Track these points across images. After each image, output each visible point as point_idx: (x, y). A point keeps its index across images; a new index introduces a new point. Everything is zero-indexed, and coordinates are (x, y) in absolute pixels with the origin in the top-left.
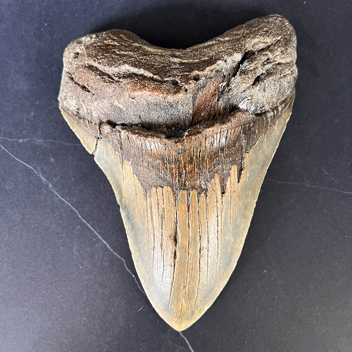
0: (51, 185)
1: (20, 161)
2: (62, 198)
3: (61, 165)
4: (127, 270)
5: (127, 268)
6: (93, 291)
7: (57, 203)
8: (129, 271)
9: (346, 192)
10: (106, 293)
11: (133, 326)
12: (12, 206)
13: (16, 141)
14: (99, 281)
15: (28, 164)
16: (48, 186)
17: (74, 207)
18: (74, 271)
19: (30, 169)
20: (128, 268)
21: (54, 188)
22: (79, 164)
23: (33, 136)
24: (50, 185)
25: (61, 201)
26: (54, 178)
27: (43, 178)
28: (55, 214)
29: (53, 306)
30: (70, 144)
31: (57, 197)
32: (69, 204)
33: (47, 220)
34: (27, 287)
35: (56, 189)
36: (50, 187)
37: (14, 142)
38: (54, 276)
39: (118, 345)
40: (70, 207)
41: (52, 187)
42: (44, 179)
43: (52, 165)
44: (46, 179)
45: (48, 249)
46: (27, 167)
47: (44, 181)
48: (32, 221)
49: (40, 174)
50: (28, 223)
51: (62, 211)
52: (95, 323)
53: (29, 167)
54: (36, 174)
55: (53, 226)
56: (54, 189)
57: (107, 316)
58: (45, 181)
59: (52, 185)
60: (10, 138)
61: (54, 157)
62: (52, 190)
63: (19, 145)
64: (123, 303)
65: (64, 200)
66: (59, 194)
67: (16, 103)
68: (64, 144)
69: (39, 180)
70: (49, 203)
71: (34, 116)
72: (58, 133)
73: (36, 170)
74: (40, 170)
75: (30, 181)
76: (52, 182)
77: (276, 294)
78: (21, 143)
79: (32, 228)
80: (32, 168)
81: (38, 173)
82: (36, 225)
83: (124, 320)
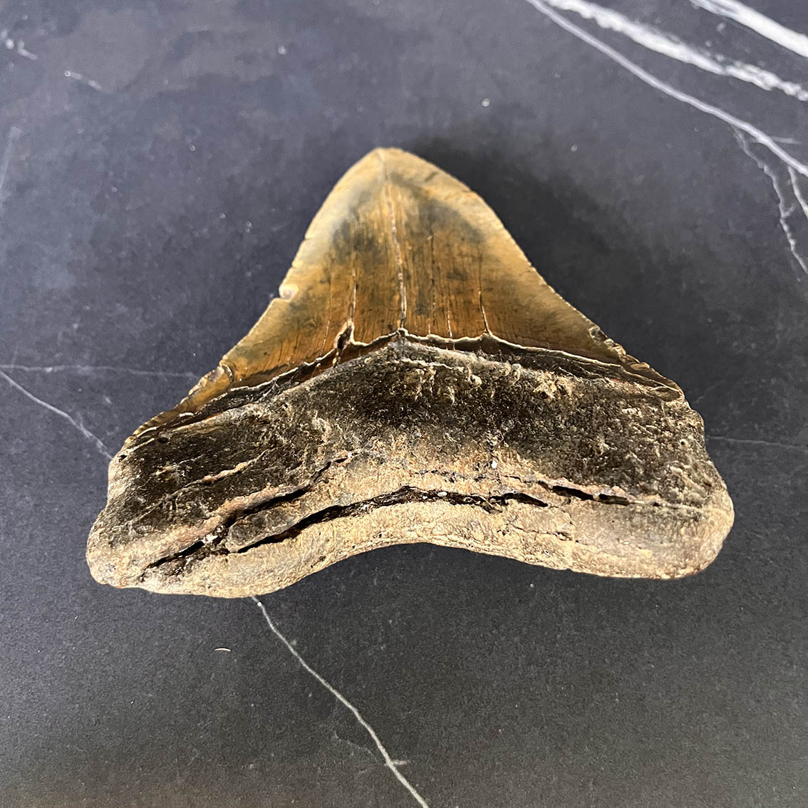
0: (102, 444)
1: (44, 404)
3: (124, 407)
6: (173, 639)
10: (200, 641)
11: (255, 706)
12: (19, 483)
13: (39, 372)
15: (59, 409)
16: (95, 446)
18: (135, 601)
19: (62, 417)
21: (106, 447)
22: (160, 406)
23: (74, 361)
24: (100, 444)
26: (109, 431)
27: (85, 431)
29: (86, 671)
30: (145, 373)
34: (32, 635)
36: (99, 447)
37: (35, 372)
38: (93, 611)
39: (223, 747)
41: (103, 447)
42: (87, 434)
43: (106, 408)
44: (92, 433)
46: (55, 414)
47: (88, 436)
48: (57, 509)
49: (82, 426)
50: (47, 513)
52: (174, 704)
53: (59, 415)
54: (71, 425)
56: (107, 451)
57: (201, 687)
58: (91, 437)
59: (104, 443)
60: (29, 367)
61: (111, 395)
62: (103, 451)
63: (45, 377)
64: (235, 660)
67: (46, 309)
68: (133, 372)
69: (78, 434)
71: (79, 330)
72: (123, 356)
73: (74, 419)
74: (81, 418)
75: (59, 437)
76: (103, 439)
77: (559, 630)
78: (49, 373)
79: (56, 522)
80: (65, 415)
81: (78, 424)
82: (63, 517)
83: (236, 694)
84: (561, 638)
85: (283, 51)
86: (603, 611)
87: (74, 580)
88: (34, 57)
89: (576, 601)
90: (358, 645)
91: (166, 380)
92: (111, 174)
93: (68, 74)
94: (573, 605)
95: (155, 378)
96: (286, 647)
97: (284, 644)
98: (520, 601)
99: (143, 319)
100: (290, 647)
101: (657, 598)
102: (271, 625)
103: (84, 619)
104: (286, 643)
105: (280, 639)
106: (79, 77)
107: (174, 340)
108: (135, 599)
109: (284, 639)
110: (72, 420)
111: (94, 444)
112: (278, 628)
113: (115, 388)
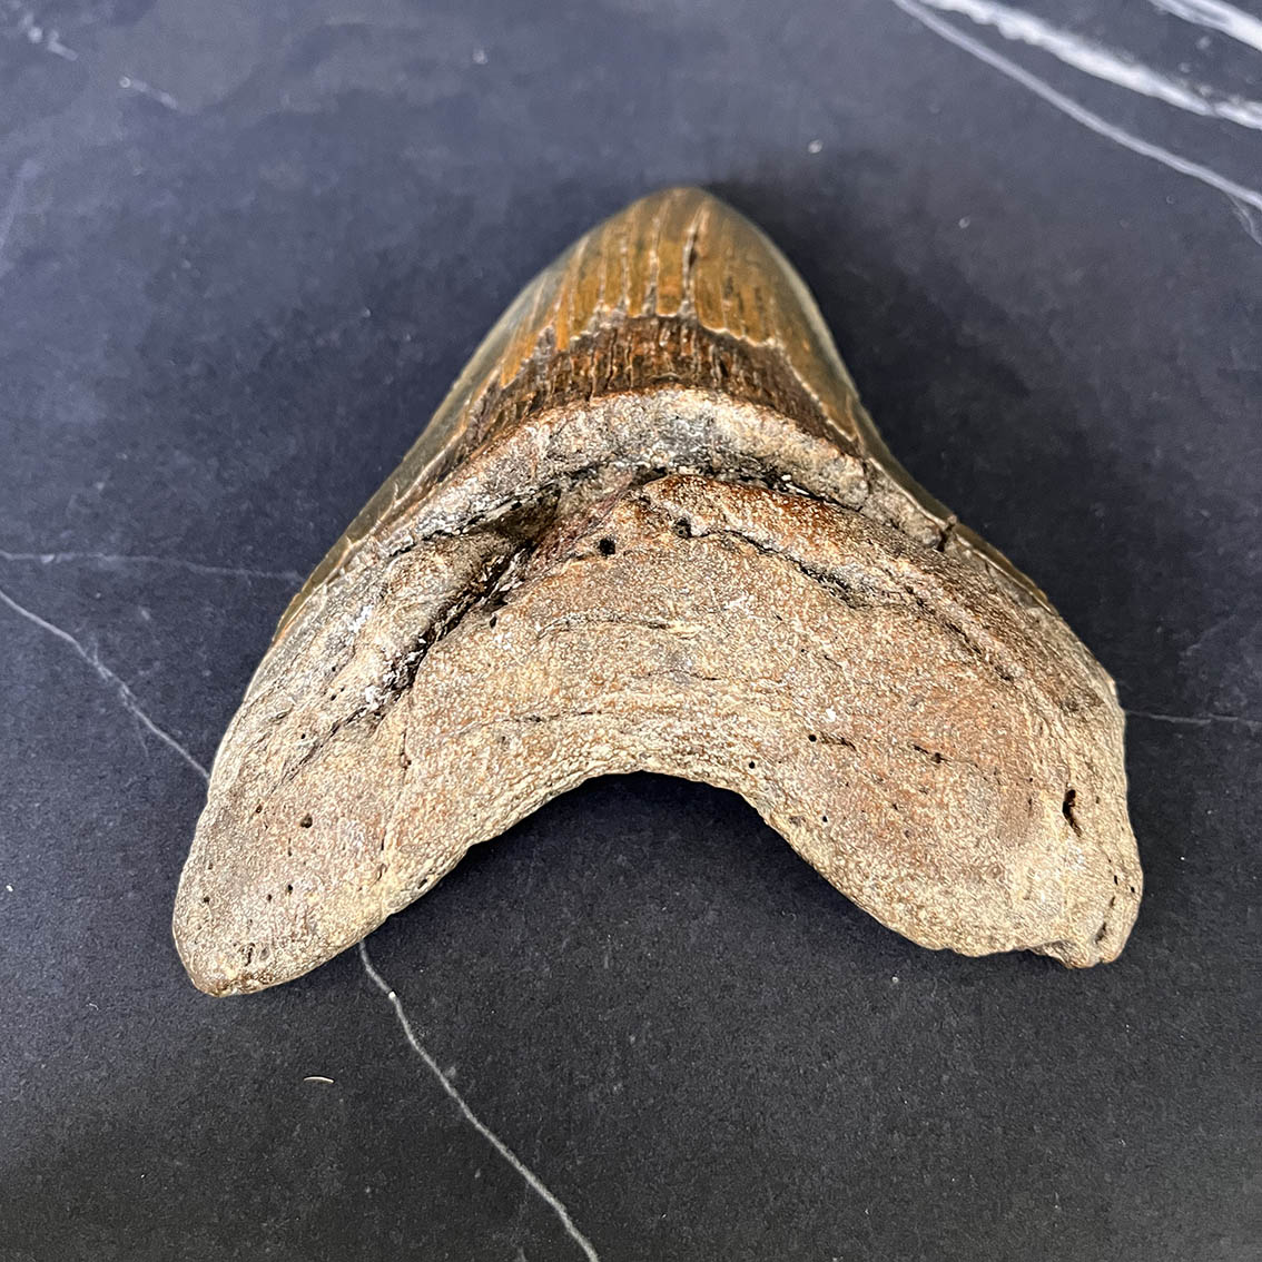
0: (127, 691)
1: (33, 617)
2: (157, 731)
3: (172, 629)
4: (367, 975)
5: (369, 969)
6: (228, 1055)
7: (139, 747)
8: (377, 978)
9: (1163, 717)
10: (278, 1062)
11: (373, 1192)
13: (30, 560)
14: (256, 1015)
15: (58, 627)
16: (115, 694)
17: (198, 760)
18: (164, 980)
19: (63, 642)
20: (374, 968)
21: (135, 698)
22: (236, 627)
23: (92, 546)
24: (125, 690)
25: (154, 742)
26: (143, 669)
27: (101, 669)
28: (126, 781)
30: (214, 570)
31: (142, 725)
32: (182, 751)
33: (95, 801)
35: (144, 703)
36: (123, 696)
37: (22, 562)
38: (85, 996)
40: (182, 758)
41: (129, 697)
42: (105, 672)
43: (141, 628)
44: (112, 671)
45: (79, 900)
46: (51, 635)
47: (104, 676)
48: (37, 805)
49: (96, 657)
50: (21, 811)
51: (153, 771)
53: (58, 637)
54: (77, 656)
55: (109, 821)
56: (136, 703)
57: (273, 1151)
58: (110, 678)
59: (131, 690)
60: (13, 552)
61: (151, 606)
62: (129, 704)
63: (38, 571)
64: (341, 1100)
65: (164, 736)
66: (151, 719)
67: (52, 456)
68: (194, 568)
69: (88, 672)
70: (109, 746)
71: (106, 493)
72: (178, 540)
73: (82, 646)
74: (96, 644)
75: (55, 677)
76: (130, 682)
77: (946, 1065)
78: (47, 566)
79: (34, 828)
80: (69, 638)
81: (89, 654)
82: (48, 819)
83: (339, 1168)
84: (950, 1080)
85: (481, 58)
86: (1027, 1032)
87: (57, 936)
88: (72, 55)
89: (978, 1010)
90: (571, 1081)
91: (250, 583)
92: (183, 239)
93: (126, 83)
94: (971, 1019)
95: (230, 580)
96: (436, 1079)
97: (433, 1073)
98: (873, 1009)
99: (218, 476)
100: (443, 1079)
101: (1128, 1010)
102: (411, 1037)
103: (67, 1012)
104: (438, 1072)
105: (427, 1064)
106: (142, 87)
107: (267, 515)
108: (164, 976)
109: (433, 1064)
110: (79, 647)
111: (114, 691)
112: (424, 1043)
113: (157, 593)
